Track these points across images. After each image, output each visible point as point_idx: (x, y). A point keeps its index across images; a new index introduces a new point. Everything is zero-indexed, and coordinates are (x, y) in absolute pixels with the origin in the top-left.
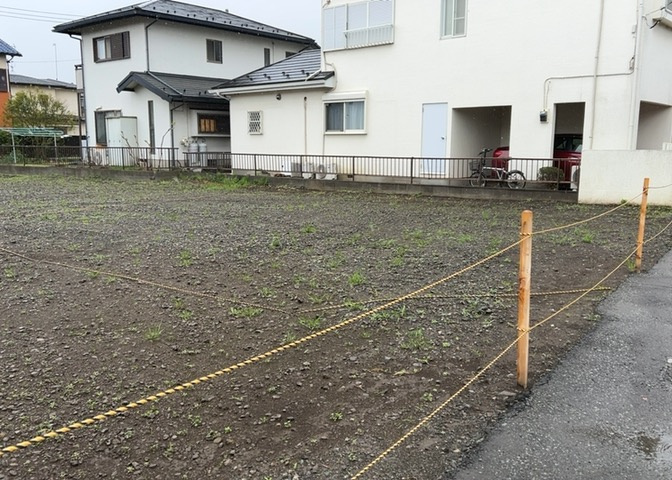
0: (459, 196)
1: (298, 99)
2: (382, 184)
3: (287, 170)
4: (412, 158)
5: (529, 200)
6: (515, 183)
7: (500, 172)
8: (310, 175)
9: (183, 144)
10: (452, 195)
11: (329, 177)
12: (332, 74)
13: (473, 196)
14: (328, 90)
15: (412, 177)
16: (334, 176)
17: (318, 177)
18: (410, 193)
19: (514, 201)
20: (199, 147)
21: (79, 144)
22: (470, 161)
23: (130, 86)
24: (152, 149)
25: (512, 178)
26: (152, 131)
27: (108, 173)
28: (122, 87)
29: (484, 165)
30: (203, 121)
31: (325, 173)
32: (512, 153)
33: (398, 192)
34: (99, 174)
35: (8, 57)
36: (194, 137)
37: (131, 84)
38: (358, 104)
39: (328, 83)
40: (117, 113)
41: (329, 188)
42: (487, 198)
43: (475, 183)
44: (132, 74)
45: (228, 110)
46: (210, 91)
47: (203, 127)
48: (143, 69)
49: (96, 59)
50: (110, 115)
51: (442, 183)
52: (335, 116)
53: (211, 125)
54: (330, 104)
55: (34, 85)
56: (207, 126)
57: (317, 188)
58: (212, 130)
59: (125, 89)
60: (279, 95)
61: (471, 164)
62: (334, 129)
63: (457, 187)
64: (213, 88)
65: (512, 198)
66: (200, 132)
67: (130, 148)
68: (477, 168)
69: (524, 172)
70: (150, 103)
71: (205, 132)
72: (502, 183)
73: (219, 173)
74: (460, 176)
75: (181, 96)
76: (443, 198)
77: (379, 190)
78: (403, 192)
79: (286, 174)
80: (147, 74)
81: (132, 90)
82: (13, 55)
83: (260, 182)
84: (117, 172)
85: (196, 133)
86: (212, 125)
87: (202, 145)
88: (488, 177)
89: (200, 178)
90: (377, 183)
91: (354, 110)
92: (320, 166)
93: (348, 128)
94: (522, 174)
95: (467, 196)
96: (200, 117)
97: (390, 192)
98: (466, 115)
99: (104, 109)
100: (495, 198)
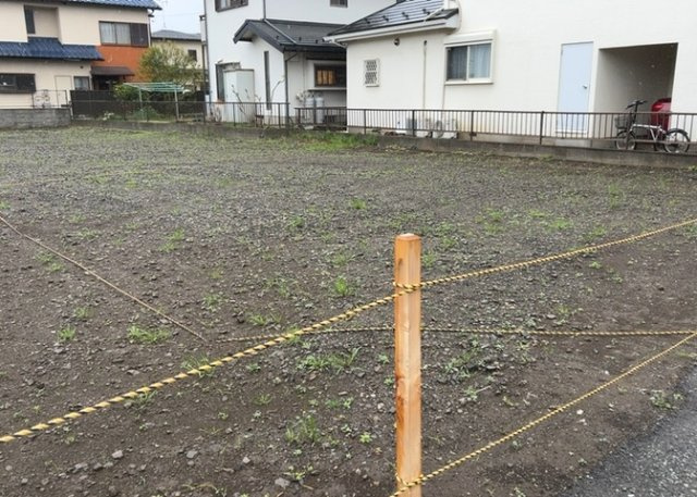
0: (598, 161)
1: (418, 43)
2: (504, 144)
3: (401, 127)
4: (543, 113)
5: (690, 168)
6: (675, 145)
7: (655, 131)
8: (426, 133)
9: (298, 98)
10: (590, 160)
11: (447, 136)
12: (456, 12)
13: (617, 161)
14: (450, 31)
15: (541, 137)
16: (453, 135)
17: (435, 135)
18: (539, 155)
19: (670, 169)
20: (315, 103)
21: (203, 99)
22: (616, 116)
23: (246, 35)
24: (269, 105)
25: (671, 138)
26: (267, 84)
27: (221, 129)
28: (240, 36)
29: (634, 122)
30: (319, 73)
31: (442, 131)
32: (675, 106)
33: (523, 155)
34: (212, 131)
35: (150, 11)
36: (310, 91)
37: (247, 34)
38: (486, 46)
39: (450, 23)
40: (236, 66)
41: (442, 149)
42: (636, 164)
43: (622, 145)
44: (248, 22)
45: (345, 60)
46: (326, 39)
47: (320, 80)
48: (259, 17)
49: (218, 8)
50: (230, 68)
51: (583, 144)
52: (457, 62)
53: (328, 76)
54: (453, 48)
55: (167, 39)
56: (325, 78)
57: (429, 148)
58: (330, 82)
59: (241, 40)
60: (397, 39)
61: (618, 120)
62: (457, 78)
63: (598, 149)
64: (330, 35)
65: (668, 165)
66: (317, 85)
67: (241, 103)
68: (626, 124)
69: (687, 130)
70: (266, 54)
71: (322, 85)
72: (657, 146)
73: (329, 131)
74: (602, 136)
75: (295, 45)
76: (577, 163)
77: (500, 152)
78: (529, 155)
79: (398, 132)
80: (263, 21)
81: (249, 40)
82: (153, 9)
83: (368, 141)
84: (229, 129)
85: (312, 86)
86: (331, 76)
87: (319, 100)
88: (638, 137)
89: (310, 136)
90: (499, 144)
91: (480, 54)
92: (438, 123)
93: (472, 76)
94: (684, 134)
95: (609, 161)
96: (317, 68)
97: (514, 154)
98: (616, 56)
99: (225, 62)
100: (646, 164)
